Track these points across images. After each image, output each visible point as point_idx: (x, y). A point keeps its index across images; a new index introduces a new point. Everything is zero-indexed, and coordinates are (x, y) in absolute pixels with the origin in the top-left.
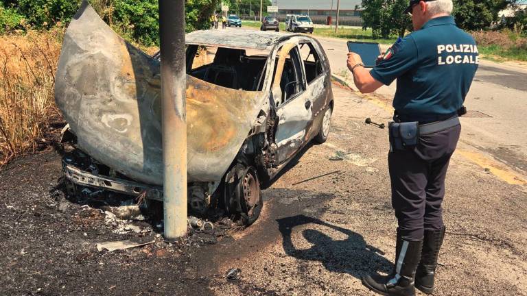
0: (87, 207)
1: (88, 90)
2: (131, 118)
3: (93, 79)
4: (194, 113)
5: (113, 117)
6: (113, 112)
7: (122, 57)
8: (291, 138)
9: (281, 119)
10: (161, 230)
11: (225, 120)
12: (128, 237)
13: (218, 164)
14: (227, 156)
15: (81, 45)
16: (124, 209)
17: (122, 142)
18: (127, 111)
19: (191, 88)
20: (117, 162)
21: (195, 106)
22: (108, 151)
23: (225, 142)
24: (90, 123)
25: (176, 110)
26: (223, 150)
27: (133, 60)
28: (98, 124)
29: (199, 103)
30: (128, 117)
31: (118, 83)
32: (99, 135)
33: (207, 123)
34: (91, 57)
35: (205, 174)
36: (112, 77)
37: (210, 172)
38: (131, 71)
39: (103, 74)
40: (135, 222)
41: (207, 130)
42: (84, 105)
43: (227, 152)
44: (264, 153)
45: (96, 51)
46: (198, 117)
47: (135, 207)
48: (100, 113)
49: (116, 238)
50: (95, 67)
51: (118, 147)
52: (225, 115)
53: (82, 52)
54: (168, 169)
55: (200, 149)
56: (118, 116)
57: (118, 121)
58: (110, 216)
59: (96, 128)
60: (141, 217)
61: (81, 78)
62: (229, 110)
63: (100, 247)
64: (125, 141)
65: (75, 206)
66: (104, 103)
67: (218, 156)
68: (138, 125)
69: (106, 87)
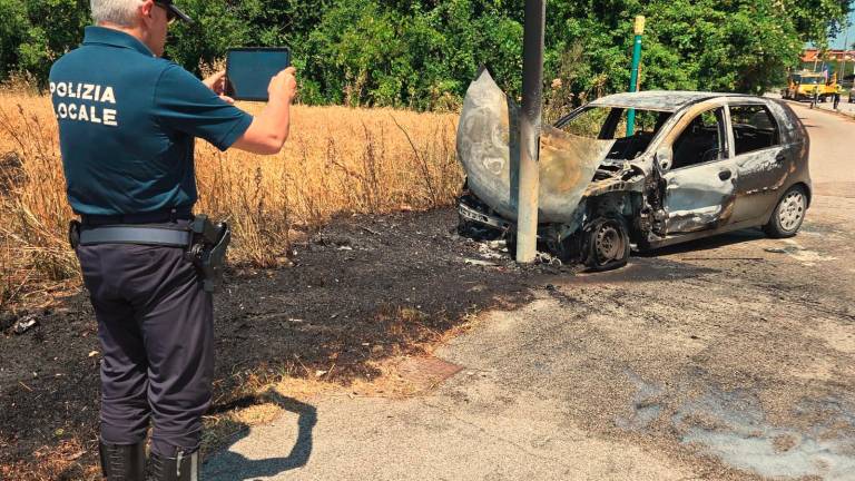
0: (470, 240)
1: (477, 138)
2: (504, 162)
3: (481, 129)
4: (550, 159)
5: (491, 161)
6: (491, 156)
7: (502, 111)
8: (695, 211)
9: (671, 183)
10: (514, 259)
11: (574, 165)
12: (492, 259)
13: (567, 205)
14: (574, 198)
15: (476, 102)
16: (495, 243)
17: (497, 182)
18: (501, 156)
19: (550, 136)
20: (491, 199)
21: (552, 152)
22: (486, 190)
23: (573, 185)
24: (476, 166)
25: (529, 151)
26: (571, 192)
27: (510, 113)
28: (480, 166)
29: (555, 149)
30: (501, 161)
31: (497, 132)
32: (481, 176)
33: (560, 167)
34: (481, 111)
35: (555, 214)
36: (494, 127)
37: (559, 212)
38: (507, 121)
39: (488, 125)
40: (501, 252)
41: (560, 173)
42: (473, 151)
43: (574, 194)
44: (643, 216)
45: (486, 106)
46: (553, 162)
47: (504, 242)
48: (484, 157)
49: (482, 259)
50: (483, 119)
51: (493, 186)
52: (575, 160)
53: (475, 107)
54: (520, 202)
55: (552, 191)
56: (496, 160)
57: (495, 164)
58: (484, 246)
59: (479, 170)
60: (505, 250)
61: (473, 128)
62: (578, 155)
63: (467, 261)
64: (498, 182)
65: (462, 238)
66: (486, 149)
67: (566, 198)
68: (508, 168)
69: (489, 135)
